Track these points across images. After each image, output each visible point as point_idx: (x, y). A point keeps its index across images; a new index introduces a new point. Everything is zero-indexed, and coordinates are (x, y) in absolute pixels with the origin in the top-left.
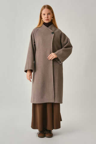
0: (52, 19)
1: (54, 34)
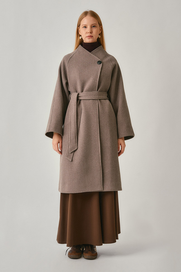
0: (100, 37)
1: (101, 64)
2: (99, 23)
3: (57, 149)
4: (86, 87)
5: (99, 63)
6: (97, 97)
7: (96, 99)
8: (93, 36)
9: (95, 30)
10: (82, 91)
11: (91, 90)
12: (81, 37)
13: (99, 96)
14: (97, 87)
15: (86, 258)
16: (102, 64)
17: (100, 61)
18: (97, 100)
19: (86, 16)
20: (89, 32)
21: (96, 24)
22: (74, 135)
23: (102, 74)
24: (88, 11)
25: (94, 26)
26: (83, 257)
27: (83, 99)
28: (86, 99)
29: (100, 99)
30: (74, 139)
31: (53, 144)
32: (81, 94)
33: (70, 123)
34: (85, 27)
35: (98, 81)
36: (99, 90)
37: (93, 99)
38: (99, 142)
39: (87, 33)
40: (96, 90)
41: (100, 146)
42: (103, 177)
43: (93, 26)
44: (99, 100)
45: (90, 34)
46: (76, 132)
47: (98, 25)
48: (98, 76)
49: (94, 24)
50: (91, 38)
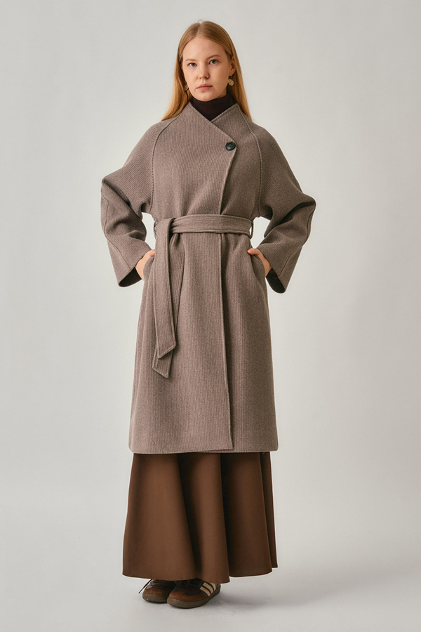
1: (234, 151)
4: (194, 205)
5: (229, 148)
6: (219, 227)
7: (217, 231)
8: (212, 86)
9: (215, 71)
10: (184, 213)
11: (206, 209)
13: (224, 225)
14: (220, 203)
16: (235, 149)
17: (231, 143)
18: (219, 235)
19: (192, 38)
20: (201, 75)
21: (217, 56)
22: (166, 316)
23: (234, 174)
24: (201, 22)
25: (214, 61)
27: (185, 231)
28: (194, 230)
29: (227, 231)
30: (167, 324)
32: (180, 221)
33: (155, 288)
34: (193, 64)
35: (222, 189)
36: (225, 211)
37: (209, 231)
38: (223, 333)
39: (197, 78)
40: (217, 211)
41: (224, 344)
42: (231, 418)
43: (211, 62)
44: (225, 234)
45: (205, 81)
46: (171, 308)
47: (224, 58)
48: (222, 177)
49: (212, 57)
50: (208, 90)
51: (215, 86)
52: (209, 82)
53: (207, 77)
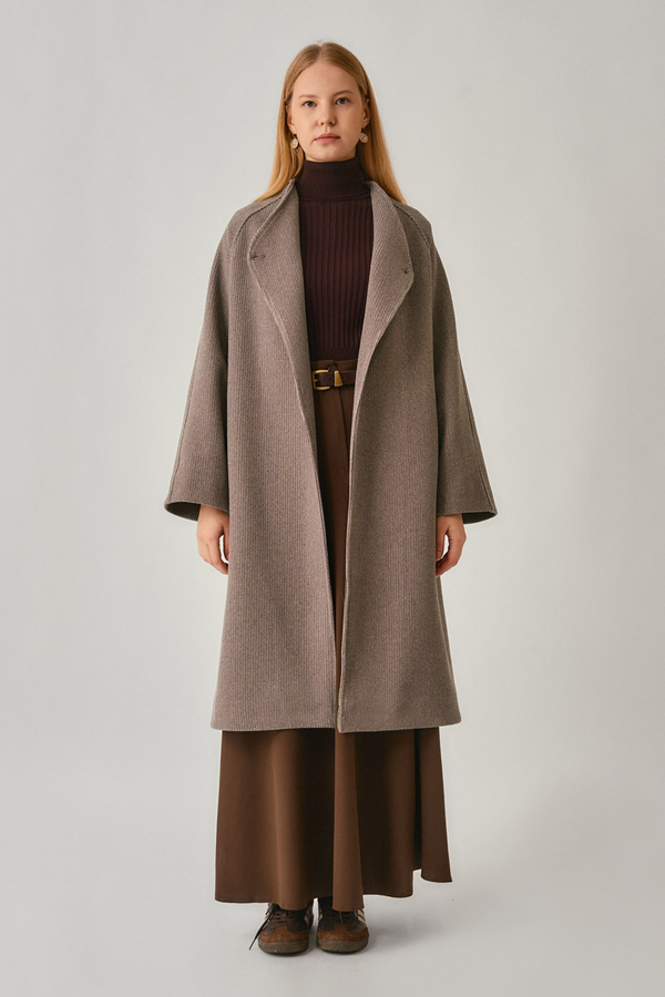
0: (365, 139)
2: (361, 89)
3: (214, 557)
8: (338, 137)
9: (345, 115)
12: (295, 140)
15: (328, 949)
19: (311, 64)
20: (324, 119)
21: (349, 92)
24: (320, 45)
25: (342, 100)
26: (318, 946)
31: (201, 539)
34: (311, 104)
39: (316, 124)
43: (338, 100)
45: (329, 129)
47: (357, 97)
49: (341, 93)
50: (332, 142)
51: (343, 138)
52: (335, 131)
53: (332, 124)
